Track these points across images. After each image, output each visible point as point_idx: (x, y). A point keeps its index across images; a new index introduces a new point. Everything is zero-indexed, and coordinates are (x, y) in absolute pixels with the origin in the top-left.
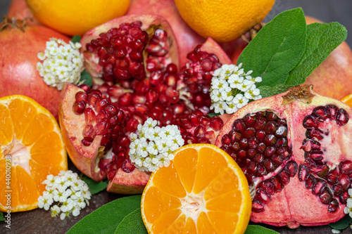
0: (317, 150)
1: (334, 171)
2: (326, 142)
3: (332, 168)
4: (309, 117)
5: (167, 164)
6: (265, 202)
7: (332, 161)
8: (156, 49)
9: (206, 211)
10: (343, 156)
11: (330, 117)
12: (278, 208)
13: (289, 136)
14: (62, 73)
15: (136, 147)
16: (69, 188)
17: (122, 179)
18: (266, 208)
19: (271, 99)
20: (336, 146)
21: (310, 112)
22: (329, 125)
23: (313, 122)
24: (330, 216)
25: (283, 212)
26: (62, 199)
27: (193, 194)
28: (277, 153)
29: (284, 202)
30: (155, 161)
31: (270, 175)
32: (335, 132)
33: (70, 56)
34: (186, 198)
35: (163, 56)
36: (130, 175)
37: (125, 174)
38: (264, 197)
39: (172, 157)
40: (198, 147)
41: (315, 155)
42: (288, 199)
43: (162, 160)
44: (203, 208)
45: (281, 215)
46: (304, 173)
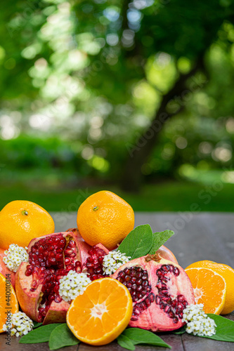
0: (164, 288)
1: (175, 301)
2: (169, 284)
3: (173, 299)
4: (159, 270)
5: (82, 293)
6: (138, 315)
7: (172, 294)
8: (70, 251)
9: (107, 311)
10: (178, 292)
11: (170, 270)
12: (145, 319)
13: (149, 280)
14: (18, 260)
15: (63, 285)
16: (22, 319)
17: (55, 307)
18: (139, 318)
19: (139, 259)
20: (175, 286)
21: (160, 268)
22: (170, 275)
23: (161, 273)
24: (175, 326)
25: (148, 321)
26: (18, 324)
27: (98, 305)
28: (143, 289)
29: (149, 315)
30: (75, 291)
31: (140, 300)
32: (174, 279)
33: (22, 252)
34: (94, 308)
35: (74, 257)
36: (59, 304)
37: (56, 304)
38: (137, 311)
39: (85, 289)
40: (100, 281)
41: (164, 291)
42: (151, 314)
43: (79, 291)
44: (105, 310)
45: (147, 323)
46: (159, 300)
